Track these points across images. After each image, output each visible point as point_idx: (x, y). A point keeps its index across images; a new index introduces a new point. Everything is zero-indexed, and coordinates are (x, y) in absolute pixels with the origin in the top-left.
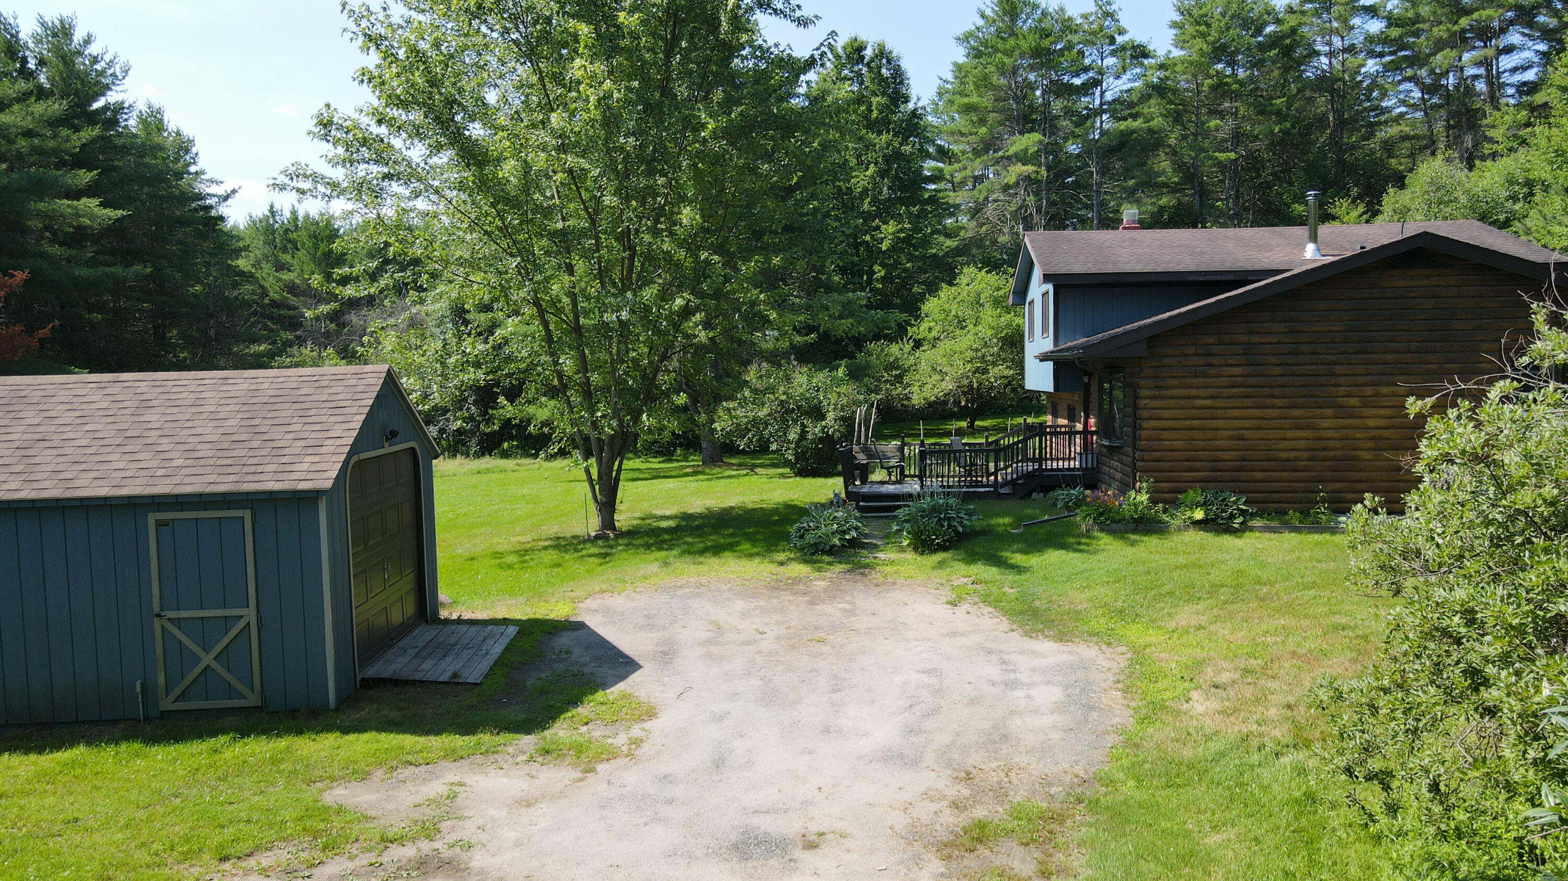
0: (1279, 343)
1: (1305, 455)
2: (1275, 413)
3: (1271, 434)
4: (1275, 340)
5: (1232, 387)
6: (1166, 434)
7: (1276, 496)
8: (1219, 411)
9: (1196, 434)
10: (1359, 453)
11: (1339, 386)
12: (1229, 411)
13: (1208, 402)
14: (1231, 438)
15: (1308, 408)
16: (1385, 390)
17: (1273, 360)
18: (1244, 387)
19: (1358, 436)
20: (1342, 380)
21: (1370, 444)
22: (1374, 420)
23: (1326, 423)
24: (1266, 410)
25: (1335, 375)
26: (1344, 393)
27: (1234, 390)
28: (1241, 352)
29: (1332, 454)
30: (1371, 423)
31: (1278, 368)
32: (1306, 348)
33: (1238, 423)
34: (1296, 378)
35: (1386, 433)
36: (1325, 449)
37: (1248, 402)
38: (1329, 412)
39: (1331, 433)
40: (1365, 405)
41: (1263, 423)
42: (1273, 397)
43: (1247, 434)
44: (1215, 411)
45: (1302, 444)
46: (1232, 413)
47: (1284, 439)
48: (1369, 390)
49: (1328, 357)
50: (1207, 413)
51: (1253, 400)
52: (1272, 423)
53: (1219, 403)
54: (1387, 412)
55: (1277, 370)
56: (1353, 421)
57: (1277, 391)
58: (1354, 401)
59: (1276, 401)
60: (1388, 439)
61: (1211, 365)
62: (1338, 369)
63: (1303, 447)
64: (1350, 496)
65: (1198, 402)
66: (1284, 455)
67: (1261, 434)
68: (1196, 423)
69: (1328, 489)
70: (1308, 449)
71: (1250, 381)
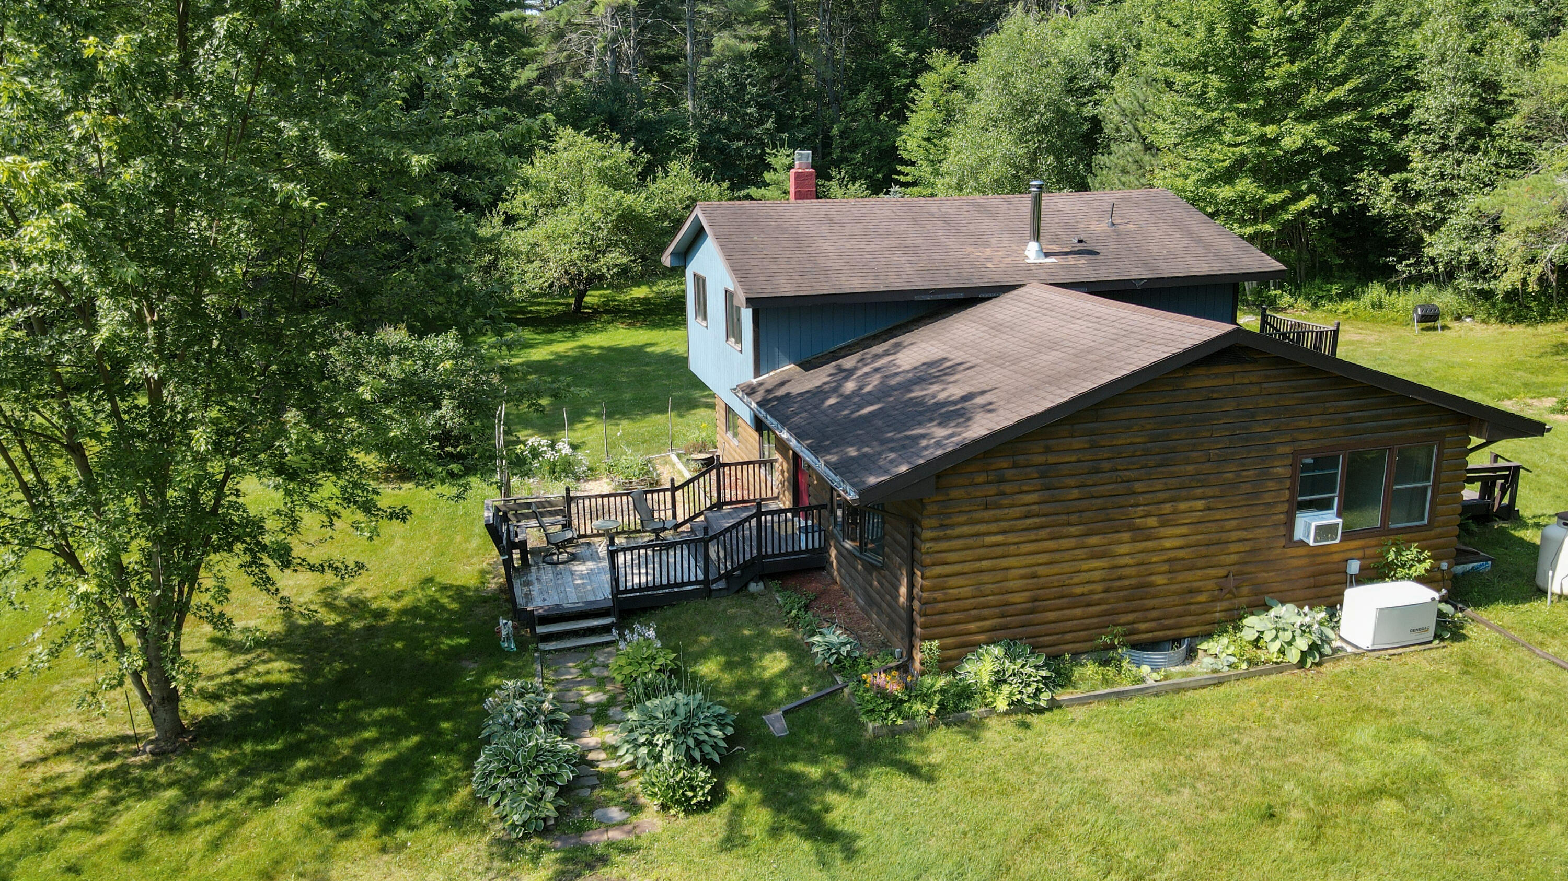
0: (1079, 461)
1: (1099, 587)
2: (1071, 543)
3: (1066, 567)
4: (1074, 459)
5: (1026, 517)
6: (952, 581)
7: (1069, 637)
8: (1013, 548)
9: (985, 577)
10: (1153, 578)
11: (1137, 505)
12: (1022, 546)
13: (999, 538)
14: (1023, 577)
15: (1105, 533)
16: (1183, 506)
17: (1071, 482)
18: (1038, 516)
19: (1154, 559)
20: (1141, 499)
21: (1166, 567)
22: (1170, 540)
23: (1123, 549)
24: (1062, 541)
25: (1134, 493)
26: (1141, 514)
27: (1029, 521)
28: (1036, 475)
29: (1126, 582)
30: (1167, 544)
31: (1076, 491)
32: (1106, 465)
33: (1030, 560)
34: (1094, 501)
35: (1181, 554)
36: (1120, 578)
37: (1043, 533)
38: (1126, 536)
39: (1127, 560)
40: (1163, 525)
41: (1057, 556)
42: (1069, 524)
43: (1041, 570)
44: (1006, 548)
45: (1097, 575)
46: (1025, 548)
47: (1079, 572)
48: (1167, 508)
49: (1128, 473)
50: (999, 551)
51: (1048, 530)
52: (1067, 556)
53: (1011, 538)
54: (1184, 530)
55: (1075, 493)
56: (1150, 544)
57: (1074, 518)
58: (1152, 521)
59: (1072, 530)
60: (1183, 559)
61: (1003, 494)
62: (1138, 487)
63: (1098, 579)
64: (1143, 626)
65: (989, 540)
66: (1078, 590)
67: (1055, 569)
68: (985, 564)
69: (1121, 622)
70: (1104, 580)
71: (1045, 508)
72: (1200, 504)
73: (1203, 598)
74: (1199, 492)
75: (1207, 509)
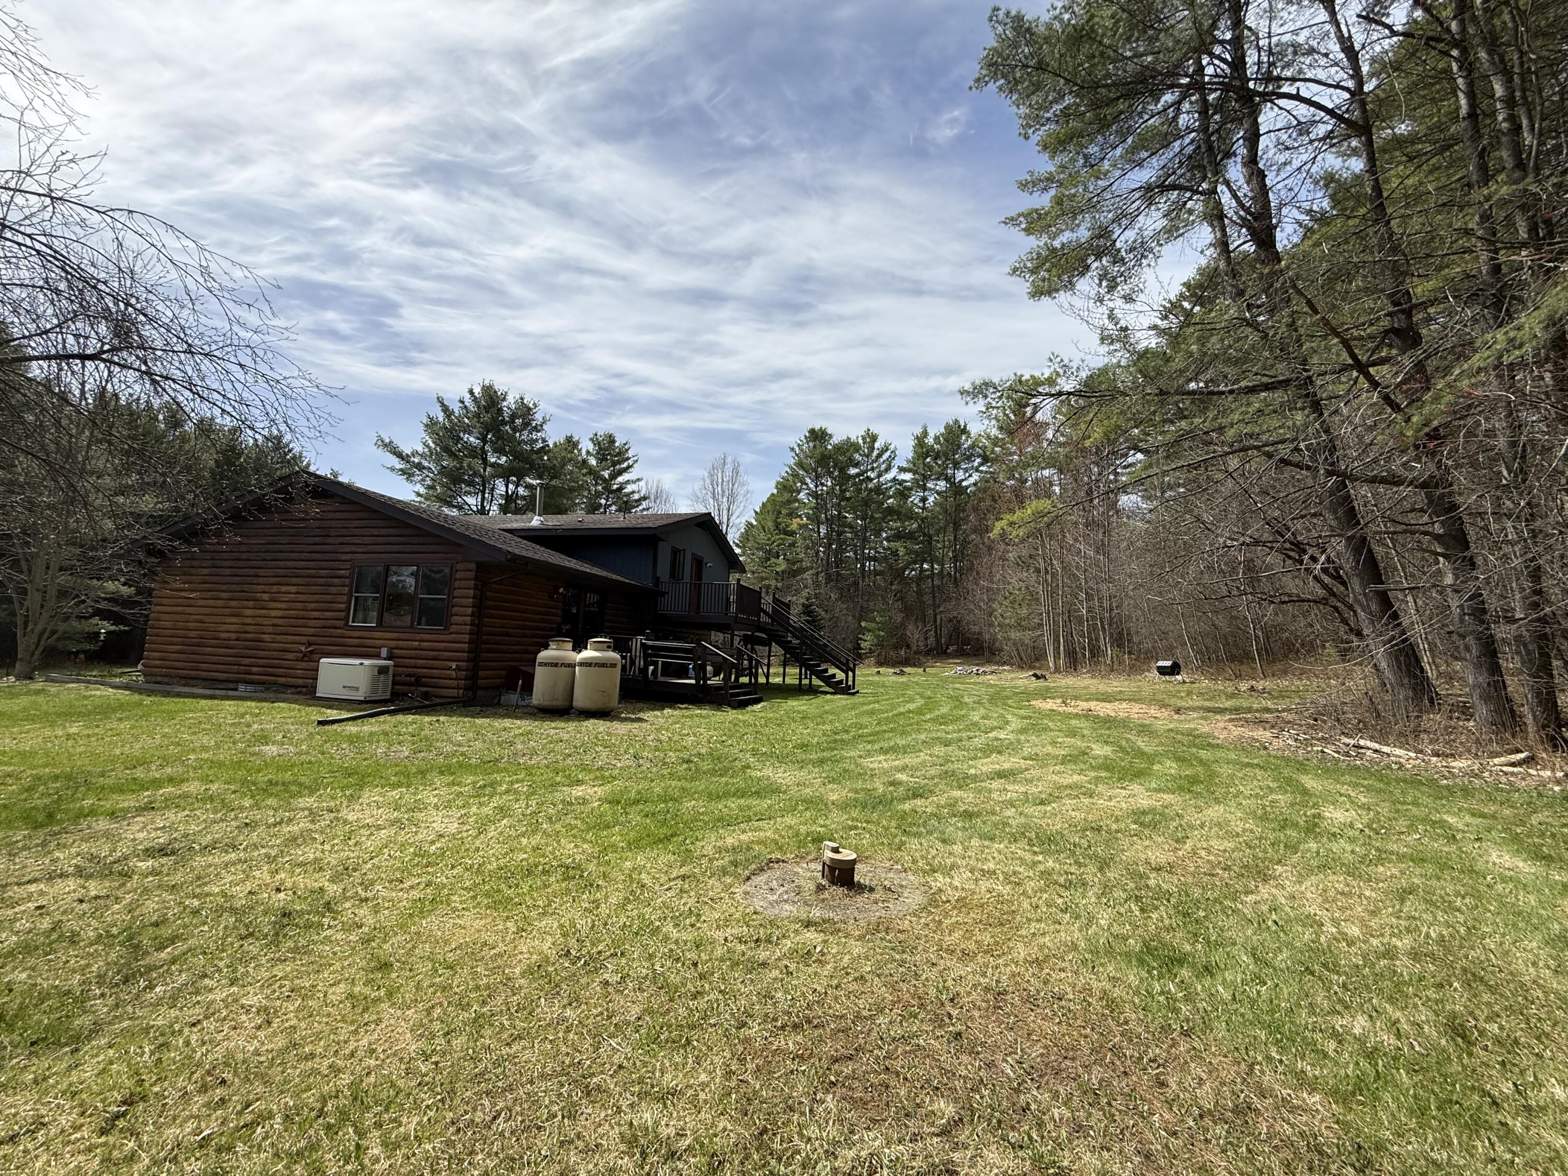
1: (233, 636)
3: (218, 619)
6: (163, 616)
7: (216, 667)
9: (178, 617)
10: (263, 636)
14: (196, 621)
15: (240, 600)
16: (284, 589)
19: (265, 623)
20: (261, 580)
21: (271, 630)
22: (276, 611)
23: (249, 612)
26: (260, 590)
29: (249, 636)
30: (274, 613)
31: (227, 570)
32: (244, 556)
35: (280, 621)
36: (246, 632)
37: (209, 594)
38: (251, 604)
39: (249, 621)
40: (271, 600)
43: (207, 619)
45: (233, 628)
47: (224, 623)
48: (275, 589)
54: (283, 605)
56: (263, 612)
57: (224, 587)
58: (266, 596)
59: (224, 595)
60: (281, 626)
62: (261, 572)
63: (233, 630)
64: (255, 669)
65: (183, 594)
66: (223, 635)
67: (213, 619)
68: (180, 609)
69: (243, 663)
70: (237, 632)
71: (212, 579)
72: (293, 589)
73: (291, 656)
74: (294, 580)
75: (297, 593)
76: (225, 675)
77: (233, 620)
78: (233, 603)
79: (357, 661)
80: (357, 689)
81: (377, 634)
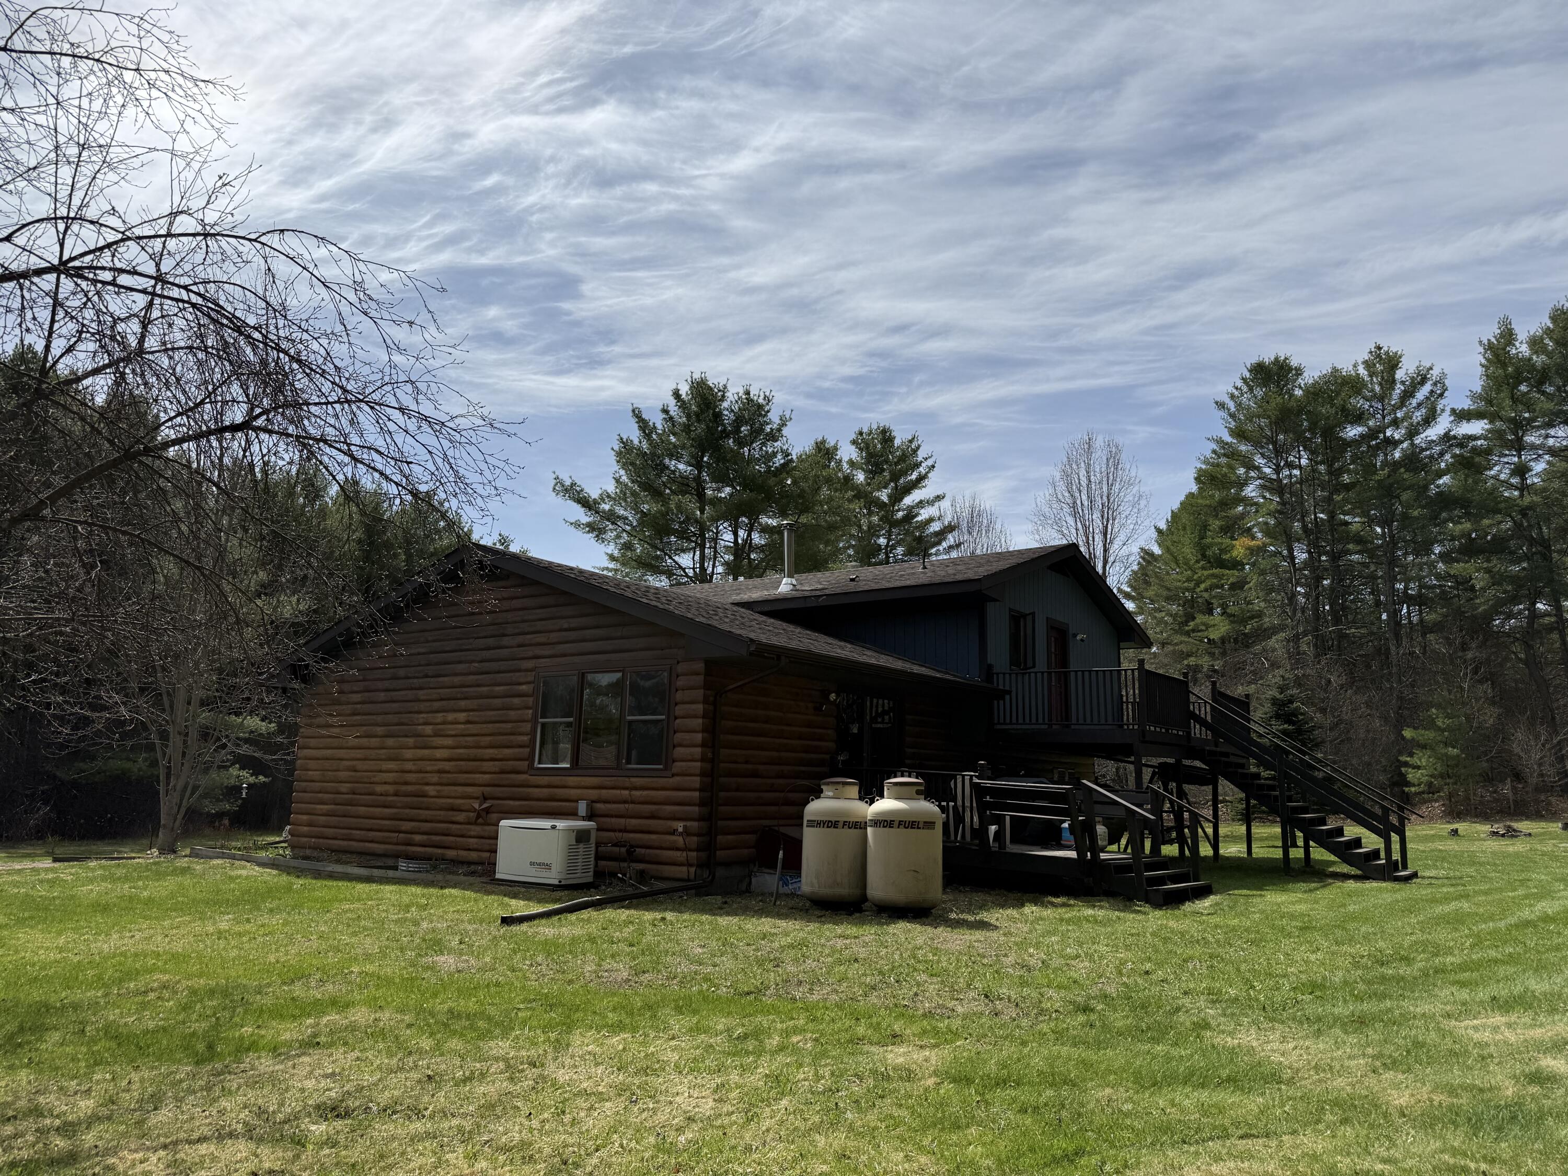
1: (390, 788)
3: (373, 765)
6: (310, 764)
7: (372, 834)
8: (344, 741)
9: (328, 764)
10: (427, 788)
12: (350, 741)
13: (337, 731)
14: (348, 769)
15: (399, 736)
16: (451, 717)
17: (381, 686)
18: (361, 715)
19: (429, 768)
20: (422, 706)
21: (435, 778)
22: (441, 751)
23: (409, 754)
24: (371, 740)
25: (419, 700)
26: (421, 721)
27: (353, 718)
28: (361, 678)
29: (409, 788)
30: (439, 753)
31: (382, 694)
33: (353, 754)
34: (393, 705)
35: (446, 766)
36: (406, 783)
37: (362, 730)
38: (411, 741)
39: (409, 766)
40: (436, 735)
42: (377, 725)
43: (359, 765)
45: (390, 777)
47: (380, 771)
48: (439, 717)
49: (415, 681)
51: (365, 728)
52: (374, 754)
54: (449, 741)
56: (426, 752)
57: (379, 719)
58: (428, 729)
59: (379, 730)
60: (449, 772)
62: (421, 694)
63: (391, 780)
64: (418, 838)
65: (332, 731)
66: (379, 789)
67: (367, 765)
68: (329, 752)
69: (403, 828)
70: (395, 783)
71: (366, 708)
72: (462, 716)
73: (461, 817)
74: (463, 704)
75: (468, 722)
76: (383, 846)
77: (392, 765)
78: (390, 742)
79: (546, 823)
80: (548, 866)
81: (572, 780)
